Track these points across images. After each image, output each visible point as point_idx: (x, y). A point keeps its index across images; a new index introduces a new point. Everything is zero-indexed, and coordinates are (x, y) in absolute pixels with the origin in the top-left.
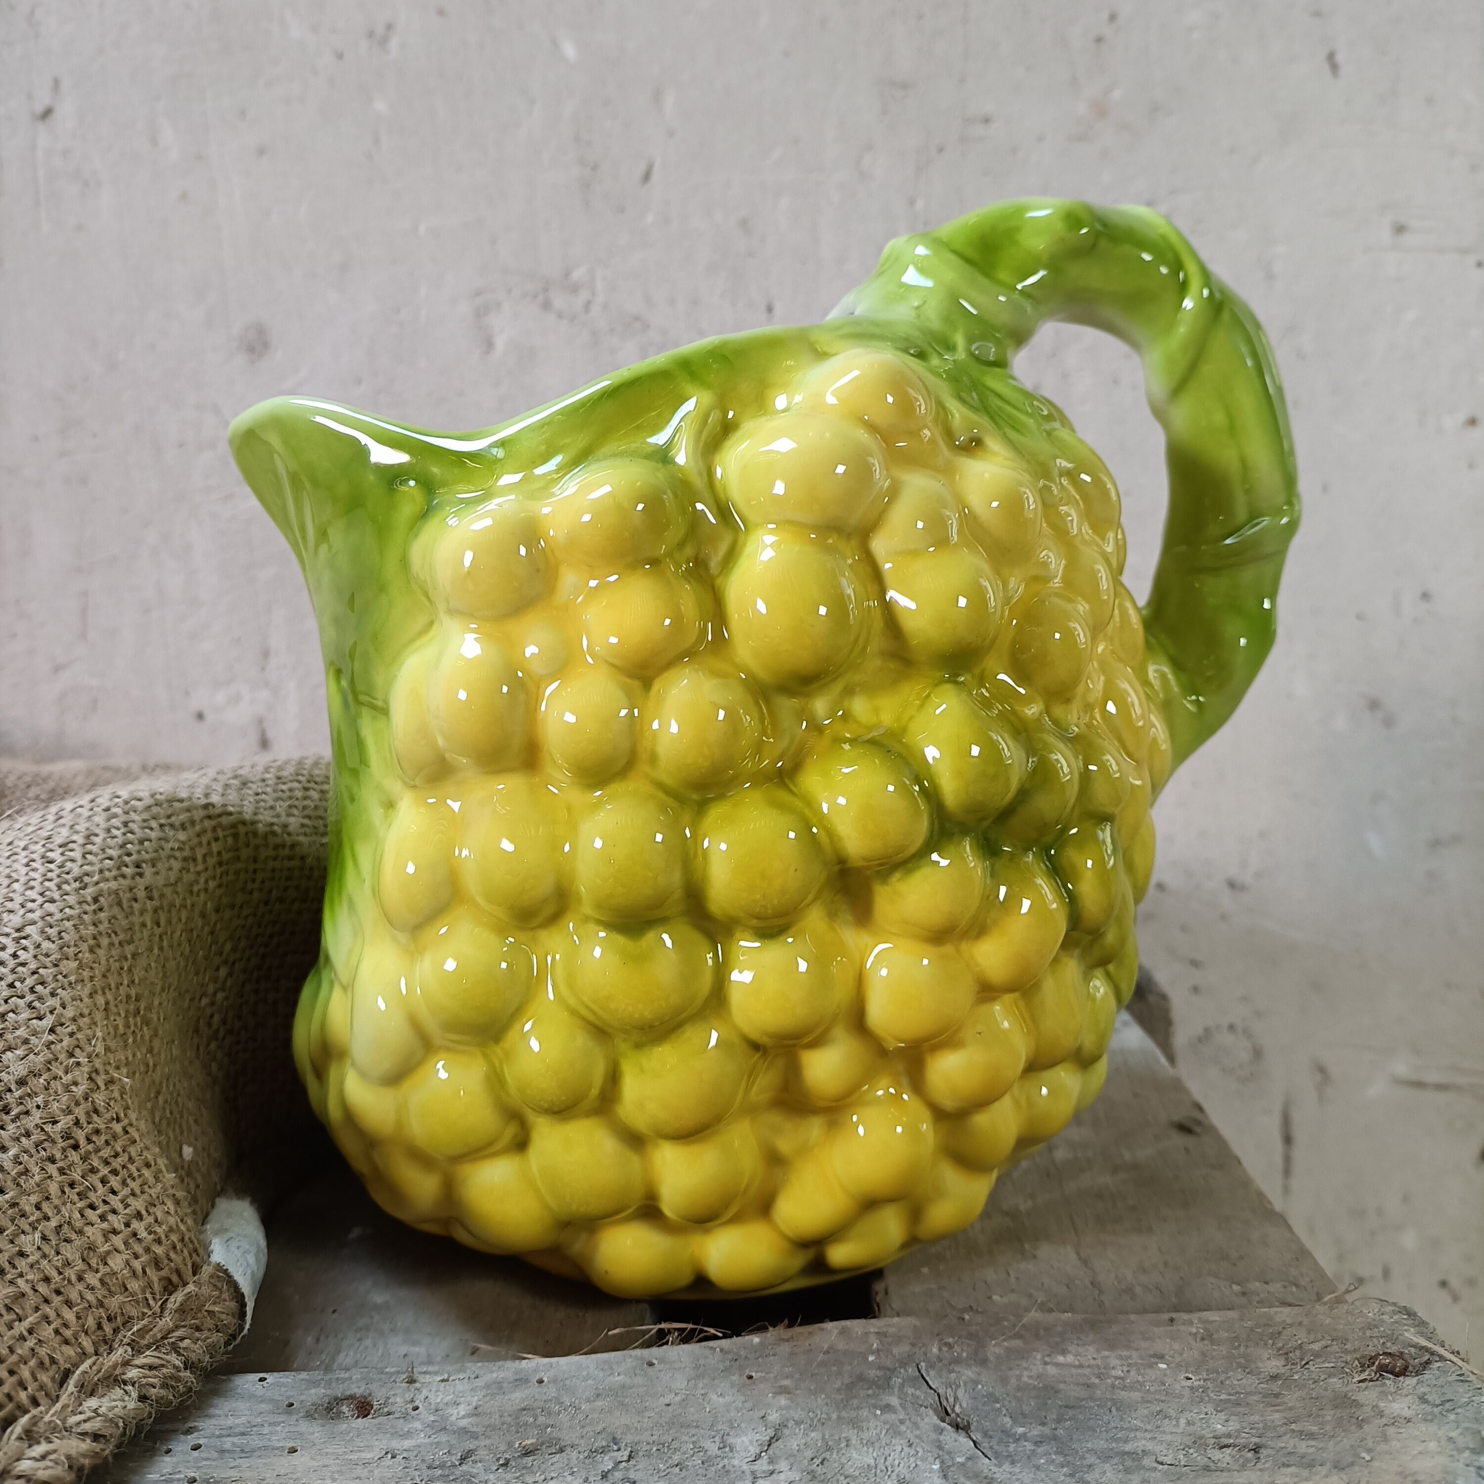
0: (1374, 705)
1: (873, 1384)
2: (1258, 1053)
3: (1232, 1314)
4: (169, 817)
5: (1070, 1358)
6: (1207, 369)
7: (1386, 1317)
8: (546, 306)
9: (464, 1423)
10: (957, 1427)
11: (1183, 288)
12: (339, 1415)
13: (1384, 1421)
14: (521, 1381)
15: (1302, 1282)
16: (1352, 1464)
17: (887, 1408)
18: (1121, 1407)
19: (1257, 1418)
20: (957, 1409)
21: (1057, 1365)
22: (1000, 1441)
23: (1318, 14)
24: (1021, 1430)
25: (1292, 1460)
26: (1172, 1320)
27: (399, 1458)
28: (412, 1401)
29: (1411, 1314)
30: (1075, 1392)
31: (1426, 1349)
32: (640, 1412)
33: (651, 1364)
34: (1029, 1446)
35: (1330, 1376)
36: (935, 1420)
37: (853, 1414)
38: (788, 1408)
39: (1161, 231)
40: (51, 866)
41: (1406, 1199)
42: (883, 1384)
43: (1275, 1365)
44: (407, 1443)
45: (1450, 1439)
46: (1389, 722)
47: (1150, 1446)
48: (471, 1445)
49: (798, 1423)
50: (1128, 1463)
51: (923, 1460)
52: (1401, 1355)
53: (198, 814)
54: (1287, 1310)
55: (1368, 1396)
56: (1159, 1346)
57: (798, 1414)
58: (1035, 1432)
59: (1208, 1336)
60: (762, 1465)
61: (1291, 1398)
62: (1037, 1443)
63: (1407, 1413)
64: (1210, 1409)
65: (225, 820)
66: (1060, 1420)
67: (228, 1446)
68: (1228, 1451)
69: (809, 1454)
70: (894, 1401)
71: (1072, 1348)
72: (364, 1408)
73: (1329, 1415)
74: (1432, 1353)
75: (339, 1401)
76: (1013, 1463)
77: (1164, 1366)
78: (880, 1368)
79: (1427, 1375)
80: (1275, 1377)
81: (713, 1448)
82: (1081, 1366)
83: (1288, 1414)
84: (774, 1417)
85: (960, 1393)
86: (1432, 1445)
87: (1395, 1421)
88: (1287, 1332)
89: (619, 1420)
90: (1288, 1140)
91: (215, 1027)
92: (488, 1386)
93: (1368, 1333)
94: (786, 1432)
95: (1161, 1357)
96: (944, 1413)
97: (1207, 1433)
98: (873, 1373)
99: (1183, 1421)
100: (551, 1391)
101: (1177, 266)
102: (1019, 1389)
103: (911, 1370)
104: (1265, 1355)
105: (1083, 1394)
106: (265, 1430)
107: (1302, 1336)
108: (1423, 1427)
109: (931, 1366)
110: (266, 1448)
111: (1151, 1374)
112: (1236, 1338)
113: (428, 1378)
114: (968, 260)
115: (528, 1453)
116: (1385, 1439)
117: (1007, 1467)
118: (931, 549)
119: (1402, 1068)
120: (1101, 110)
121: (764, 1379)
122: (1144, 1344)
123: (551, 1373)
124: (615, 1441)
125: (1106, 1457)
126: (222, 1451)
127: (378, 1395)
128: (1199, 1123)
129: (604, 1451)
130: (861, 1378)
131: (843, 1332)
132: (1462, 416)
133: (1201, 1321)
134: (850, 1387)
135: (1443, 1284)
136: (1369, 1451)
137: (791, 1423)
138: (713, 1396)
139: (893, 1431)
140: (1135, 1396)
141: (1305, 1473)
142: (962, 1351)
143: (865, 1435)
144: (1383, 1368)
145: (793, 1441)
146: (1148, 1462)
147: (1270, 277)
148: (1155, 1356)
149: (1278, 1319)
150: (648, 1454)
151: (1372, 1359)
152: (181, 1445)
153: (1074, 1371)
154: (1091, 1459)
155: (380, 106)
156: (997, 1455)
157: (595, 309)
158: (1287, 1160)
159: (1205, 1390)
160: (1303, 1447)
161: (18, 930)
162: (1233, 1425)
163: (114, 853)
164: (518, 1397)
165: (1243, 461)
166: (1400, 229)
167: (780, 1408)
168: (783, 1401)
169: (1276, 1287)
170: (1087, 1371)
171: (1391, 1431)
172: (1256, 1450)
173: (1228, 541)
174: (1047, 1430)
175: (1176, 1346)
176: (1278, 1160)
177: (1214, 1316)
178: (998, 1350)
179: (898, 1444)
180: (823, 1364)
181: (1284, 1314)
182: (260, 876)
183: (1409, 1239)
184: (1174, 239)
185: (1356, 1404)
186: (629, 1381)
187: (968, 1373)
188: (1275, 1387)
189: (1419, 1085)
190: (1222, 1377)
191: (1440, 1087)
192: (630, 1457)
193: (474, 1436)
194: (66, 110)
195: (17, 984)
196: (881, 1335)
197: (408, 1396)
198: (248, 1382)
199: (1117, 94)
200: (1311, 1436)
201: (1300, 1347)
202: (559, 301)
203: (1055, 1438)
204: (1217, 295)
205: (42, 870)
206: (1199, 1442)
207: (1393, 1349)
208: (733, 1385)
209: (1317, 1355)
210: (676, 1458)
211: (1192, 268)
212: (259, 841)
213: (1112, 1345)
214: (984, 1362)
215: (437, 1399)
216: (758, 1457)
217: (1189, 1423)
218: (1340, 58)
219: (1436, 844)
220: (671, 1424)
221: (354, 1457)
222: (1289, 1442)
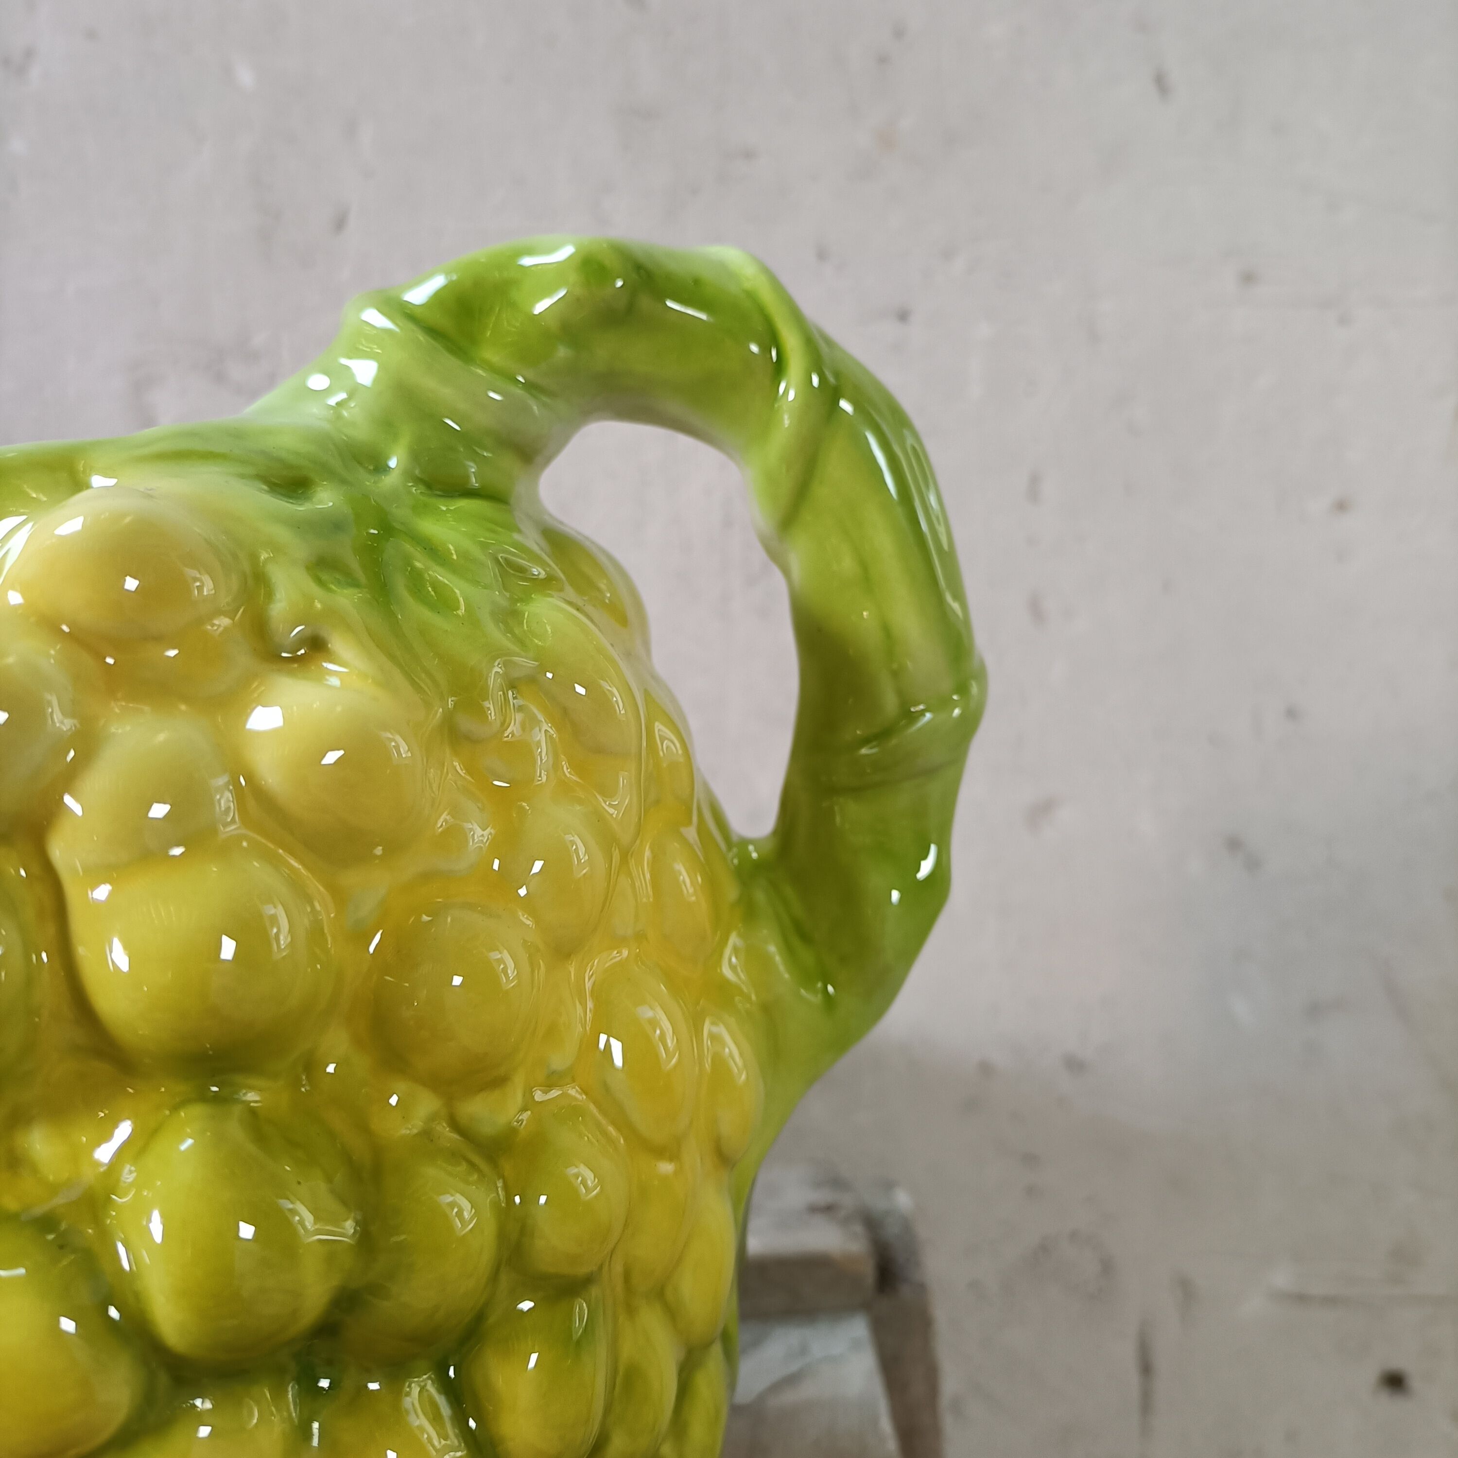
0: (1234, 844)
2: (1107, 1267)
6: (821, 492)
11: (779, 369)
39: (747, 285)
41: (1290, 1437)
46: (1253, 864)
90: (1146, 1369)
101: (771, 338)
114: (433, 332)
118: (177, 851)
119: (1282, 1279)
120: (886, 142)
158: (1146, 1395)
165: (887, 630)
166: (1248, 278)
173: (864, 751)
176: (1135, 1394)
184: (767, 296)
189: (1304, 1299)
191: (1330, 1301)
199: (906, 123)
204: (831, 379)
211: (791, 341)
218: (1170, 79)
219: (1315, 1010)
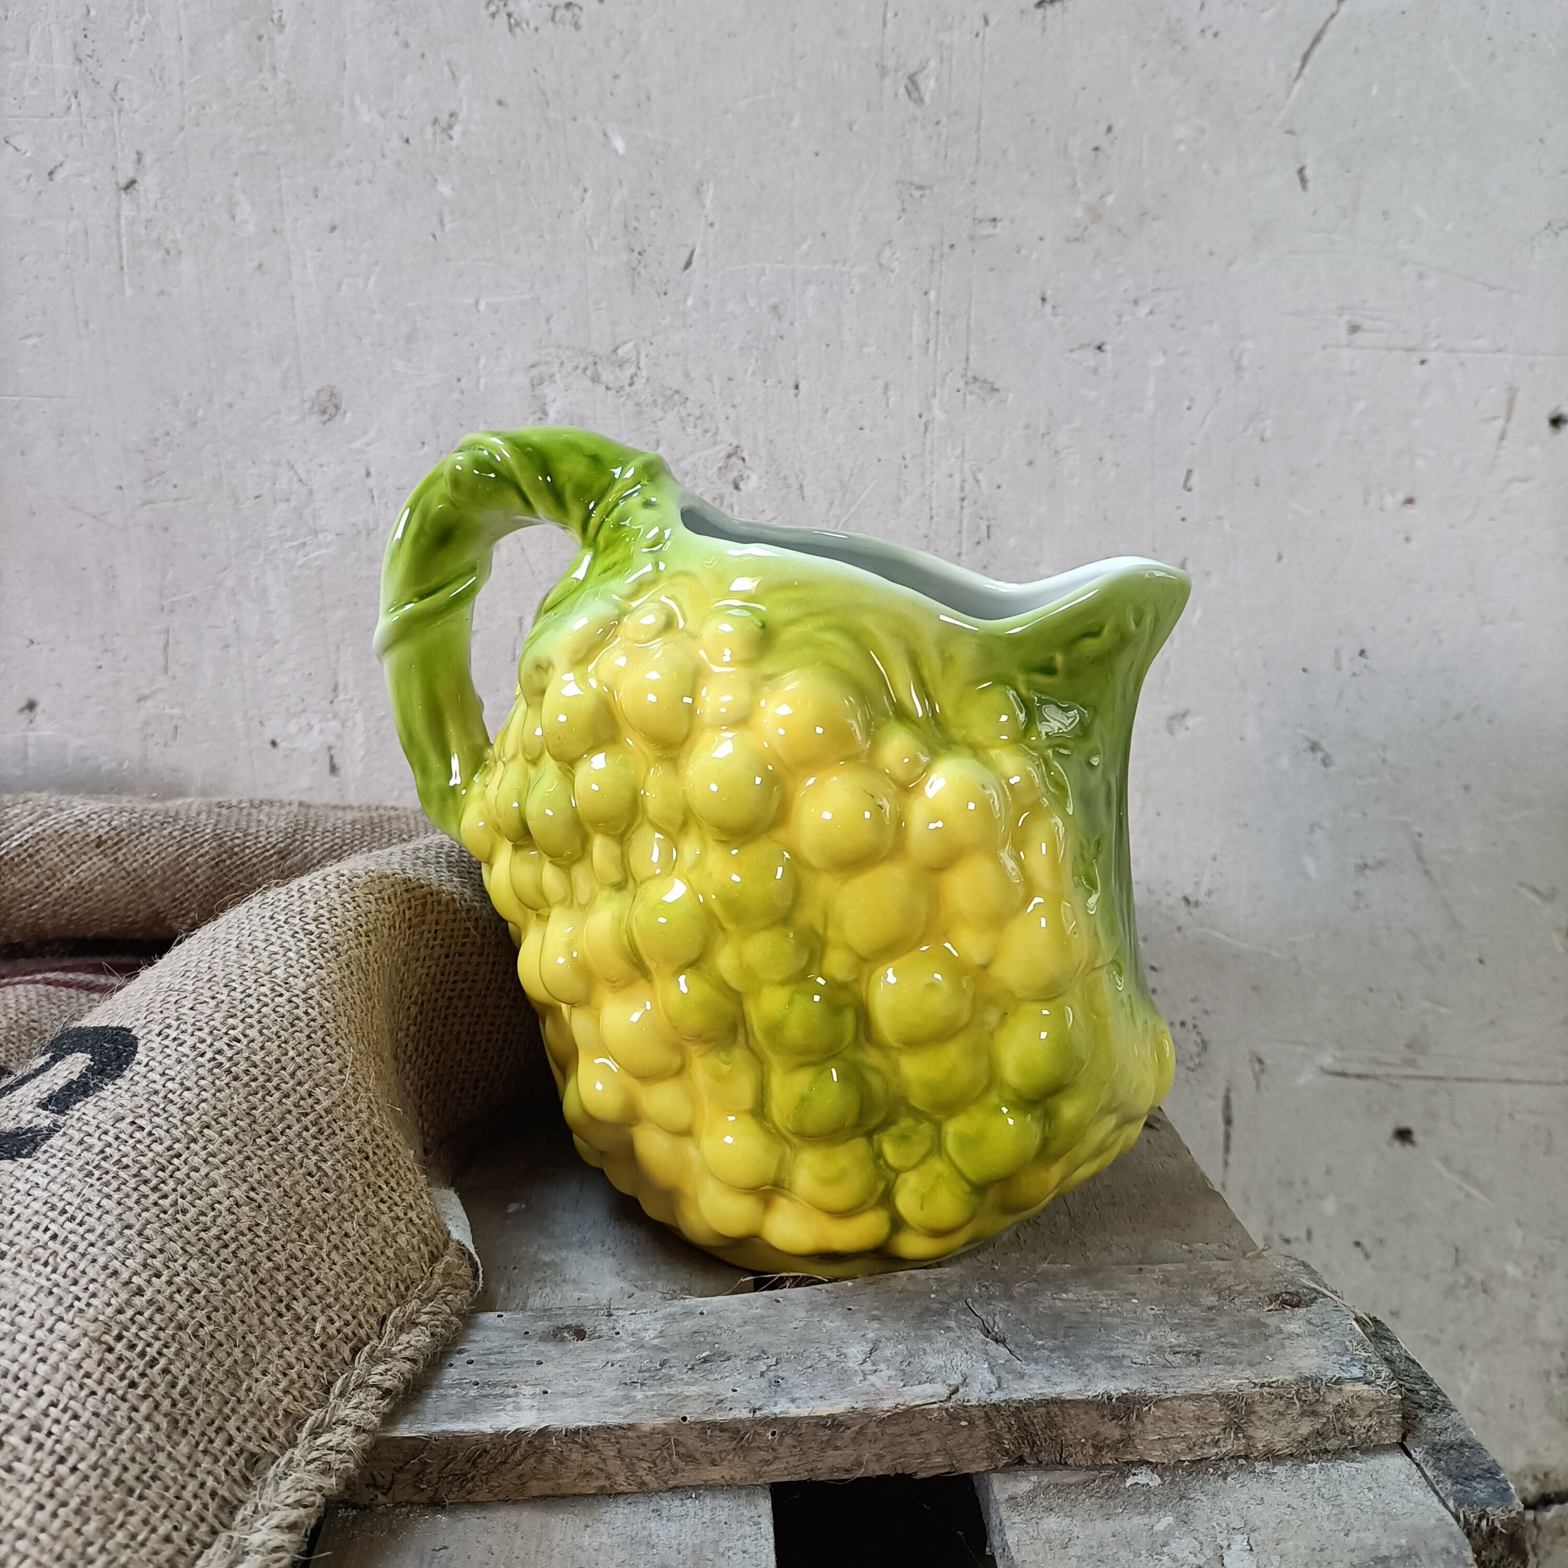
1: (936, 1313)
2: (1204, 1045)
3: (1183, 1266)
4: (380, 892)
5: (1071, 1295)
7: (1289, 1268)
8: (596, 379)
9: (656, 1342)
10: (997, 1341)
12: (563, 1339)
13: (1282, 1336)
14: (688, 1314)
15: (1233, 1243)
16: (1260, 1363)
17: (948, 1329)
18: (1108, 1328)
19: (1198, 1334)
20: (996, 1329)
21: (1062, 1300)
22: (1027, 1350)
23: (1291, 132)
24: (1040, 1343)
25: (1221, 1360)
26: (1141, 1269)
27: (617, 1366)
28: (614, 1328)
29: (1305, 1265)
30: (1075, 1318)
31: (1314, 1289)
32: (778, 1333)
33: (778, 1301)
34: (1047, 1353)
35: (1249, 1307)
36: (982, 1336)
37: (925, 1333)
38: (878, 1329)
40: (312, 937)
41: (1328, 1172)
42: (943, 1313)
43: (1212, 1300)
44: (619, 1356)
45: (1324, 1347)
46: (1327, 762)
47: (1127, 1353)
48: (665, 1356)
49: (888, 1340)
50: (1113, 1363)
51: (977, 1362)
52: (1297, 1294)
53: (400, 889)
54: (1220, 1263)
55: (1273, 1321)
56: (1132, 1288)
57: (887, 1333)
58: (1050, 1344)
59: (1166, 1281)
60: (868, 1366)
61: (1222, 1322)
62: (1052, 1351)
63: (1298, 1331)
64: (1167, 1329)
65: (418, 893)
66: (1066, 1336)
67: (492, 1361)
68: (1179, 1356)
69: (899, 1359)
70: (953, 1324)
71: (1071, 1288)
72: (580, 1334)
73: (1246, 1333)
74: (1318, 1292)
75: (560, 1329)
76: (1036, 1363)
77: (1135, 1301)
78: (940, 1303)
79: (1314, 1306)
80: (1211, 1308)
81: (833, 1356)
82: (1079, 1301)
83: (1220, 1332)
84: (871, 1335)
85: (997, 1318)
86: (1313, 1351)
87: (1290, 1336)
88: (1222, 1277)
89: (764, 1339)
90: (1228, 1121)
91: (409, 1054)
92: (665, 1318)
93: (1276, 1279)
94: (881, 1345)
95: (1134, 1295)
96: (987, 1332)
97: (1165, 1345)
98: (935, 1306)
99: (1149, 1337)
100: (712, 1321)
102: (1037, 1315)
103: (962, 1304)
104: (1205, 1292)
105: (1080, 1318)
106: (516, 1350)
107: (1231, 1281)
108: (1307, 1340)
109: (975, 1301)
110: (520, 1361)
111: (1128, 1306)
112: (1185, 1282)
113: (620, 1313)
115: (705, 1360)
116: (1283, 1347)
117: (1033, 1365)
119: (1327, 1061)
120: (1095, 214)
121: (860, 1311)
122: (1122, 1286)
123: (708, 1307)
124: (764, 1352)
125: (1098, 1359)
126: (490, 1364)
127: (588, 1324)
128: (1159, 1120)
129: (758, 1358)
130: (928, 1309)
131: (911, 1278)
132: (1401, 497)
133: (1161, 1270)
134: (921, 1315)
135: (1358, 1244)
136: (1271, 1355)
137: (883, 1340)
138: (827, 1323)
139: (955, 1343)
140: (1116, 1320)
141: (1229, 1368)
142: (996, 1290)
143: (935, 1346)
144: (1284, 1302)
145: (888, 1351)
146: (1127, 1362)
147: (1239, 368)
148: (1130, 1294)
149: (1214, 1269)
150: (788, 1361)
151: (1277, 1296)
152: (458, 1360)
153: (1074, 1304)
154: (1089, 1361)
155: (444, 189)
156: (1026, 1358)
157: (640, 383)
158: (1227, 1137)
159: (1164, 1316)
160: (1229, 1352)
161: (304, 993)
162: (1182, 1340)
163: (351, 924)
164: (689, 1324)
166: (1354, 329)
167: (875, 1330)
168: (875, 1325)
169: (1214, 1247)
170: (1083, 1304)
171: (1287, 1342)
172: (1197, 1355)
174: (1058, 1343)
175: (1144, 1287)
176: (1220, 1138)
177: (1170, 1267)
178: (1021, 1290)
179: (959, 1352)
180: (899, 1300)
181: (1219, 1266)
182: (440, 935)
183: (1330, 1206)
185: (1265, 1325)
186: (764, 1313)
187: (1002, 1305)
188: (1211, 1315)
189: (1343, 1075)
190: (1176, 1308)
191: (1359, 1076)
192: (777, 1363)
193: (665, 1351)
194: (149, 183)
195: (313, 1035)
196: (938, 1280)
197: (610, 1325)
198: (489, 1318)
199: (1110, 200)
200: (1234, 1346)
201: (1229, 1288)
202: (607, 376)
203: (1064, 1348)
205: (306, 940)
206: (1160, 1350)
207: (1292, 1289)
208: (838, 1314)
209: (1240, 1293)
210: (808, 1363)
212: (442, 908)
213: (1099, 1287)
214: (1011, 1298)
215: (631, 1327)
216: (865, 1361)
217: (1153, 1338)
218: (1308, 173)
219: (1363, 867)
220: (801, 1340)
221: (586, 1366)
222: (1220, 1350)
